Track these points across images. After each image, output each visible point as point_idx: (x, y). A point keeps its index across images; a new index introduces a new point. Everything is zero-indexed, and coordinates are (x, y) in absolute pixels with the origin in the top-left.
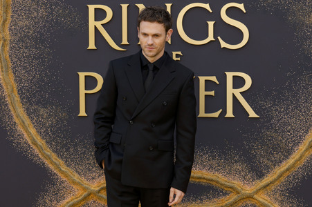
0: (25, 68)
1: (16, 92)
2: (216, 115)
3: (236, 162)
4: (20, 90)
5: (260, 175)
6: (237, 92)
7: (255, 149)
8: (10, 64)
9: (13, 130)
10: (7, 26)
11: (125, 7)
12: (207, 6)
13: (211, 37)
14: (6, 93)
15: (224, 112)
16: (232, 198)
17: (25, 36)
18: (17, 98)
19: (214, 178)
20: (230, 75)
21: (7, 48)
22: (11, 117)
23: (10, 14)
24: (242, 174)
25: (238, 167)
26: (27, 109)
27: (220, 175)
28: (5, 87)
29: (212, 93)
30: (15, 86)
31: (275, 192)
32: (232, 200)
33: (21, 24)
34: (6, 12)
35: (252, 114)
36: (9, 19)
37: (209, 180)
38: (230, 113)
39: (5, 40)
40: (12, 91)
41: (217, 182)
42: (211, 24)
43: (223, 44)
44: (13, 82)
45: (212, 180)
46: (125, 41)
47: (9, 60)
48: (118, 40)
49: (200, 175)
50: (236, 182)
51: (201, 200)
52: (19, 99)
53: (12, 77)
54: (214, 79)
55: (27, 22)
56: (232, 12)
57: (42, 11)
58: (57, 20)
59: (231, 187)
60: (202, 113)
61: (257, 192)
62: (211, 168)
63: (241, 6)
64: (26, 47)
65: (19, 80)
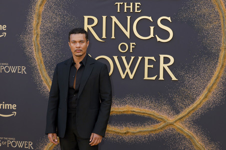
0: (48, 50)
1: (43, 63)
2: (154, 78)
3: (164, 105)
4: (45, 62)
5: (178, 112)
6: (166, 66)
7: (175, 98)
8: (40, 48)
9: (41, 84)
10: (39, 27)
11: (104, 17)
12: (150, 18)
13: (152, 35)
14: (37, 64)
15: (158, 77)
16: (162, 124)
17: (49, 32)
18: (43, 67)
19: (152, 113)
20: (162, 57)
21: (39, 39)
22: (39, 77)
23: (41, 20)
24: (168, 111)
25: (165, 107)
26: (49, 73)
27: (155, 112)
28: (37, 60)
29: (152, 66)
30: (42, 59)
31: (186, 122)
32: (161, 126)
33: (47, 25)
34: (39, 19)
35: (174, 78)
36: (40, 23)
37: (149, 114)
38: (161, 78)
39: (37, 34)
40: (41, 62)
41: (154, 116)
42: (152, 28)
43: (159, 39)
44: (41, 57)
45: (151, 115)
46: (104, 37)
47: (39, 45)
48: (100, 36)
49: (144, 111)
50: (164, 116)
51: (144, 125)
52: (44, 67)
53: (41, 54)
54: (153, 58)
55: (50, 25)
56: (164, 22)
57: (58, 19)
58: (67, 24)
59: (162, 119)
60: (146, 78)
61: (176, 122)
62: (150, 107)
63: (169, 19)
64: (49, 39)
65: (44, 56)
